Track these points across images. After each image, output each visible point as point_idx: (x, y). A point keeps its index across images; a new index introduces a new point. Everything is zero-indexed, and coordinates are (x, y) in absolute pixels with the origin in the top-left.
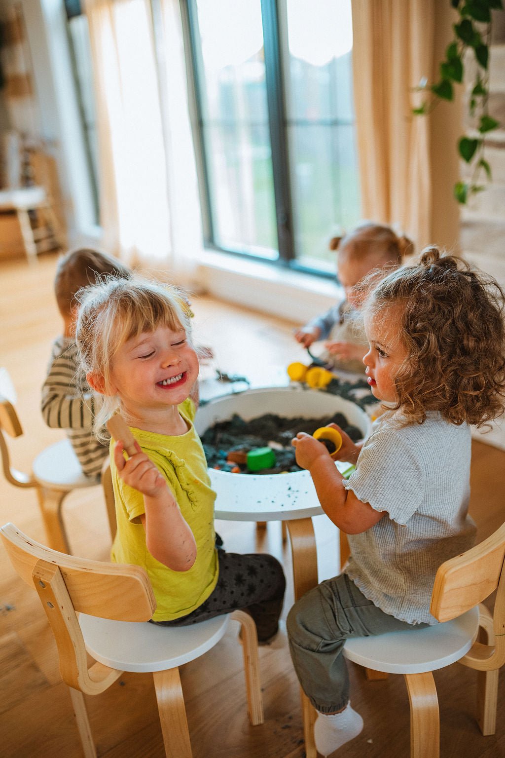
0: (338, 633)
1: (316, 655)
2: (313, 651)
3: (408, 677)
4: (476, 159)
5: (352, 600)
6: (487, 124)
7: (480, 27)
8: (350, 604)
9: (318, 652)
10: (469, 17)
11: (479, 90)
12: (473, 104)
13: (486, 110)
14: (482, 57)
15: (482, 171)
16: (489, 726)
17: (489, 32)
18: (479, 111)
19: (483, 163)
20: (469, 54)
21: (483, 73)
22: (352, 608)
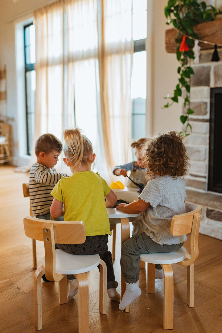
0: (138, 248)
1: (131, 256)
2: (130, 254)
3: (163, 265)
4: (186, 123)
5: (143, 238)
6: (190, 112)
7: (187, 80)
8: (142, 239)
9: (132, 254)
10: (184, 77)
11: (187, 100)
12: (185, 104)
13: (190, 107)
14: (188, 89)
15: (189, 127)
16: (192, 304)
17: (190, 81)
18: (187, 107)
19: (188, 125)
20: (183, 89)
21: (189, 94)
22: (142, 240)
